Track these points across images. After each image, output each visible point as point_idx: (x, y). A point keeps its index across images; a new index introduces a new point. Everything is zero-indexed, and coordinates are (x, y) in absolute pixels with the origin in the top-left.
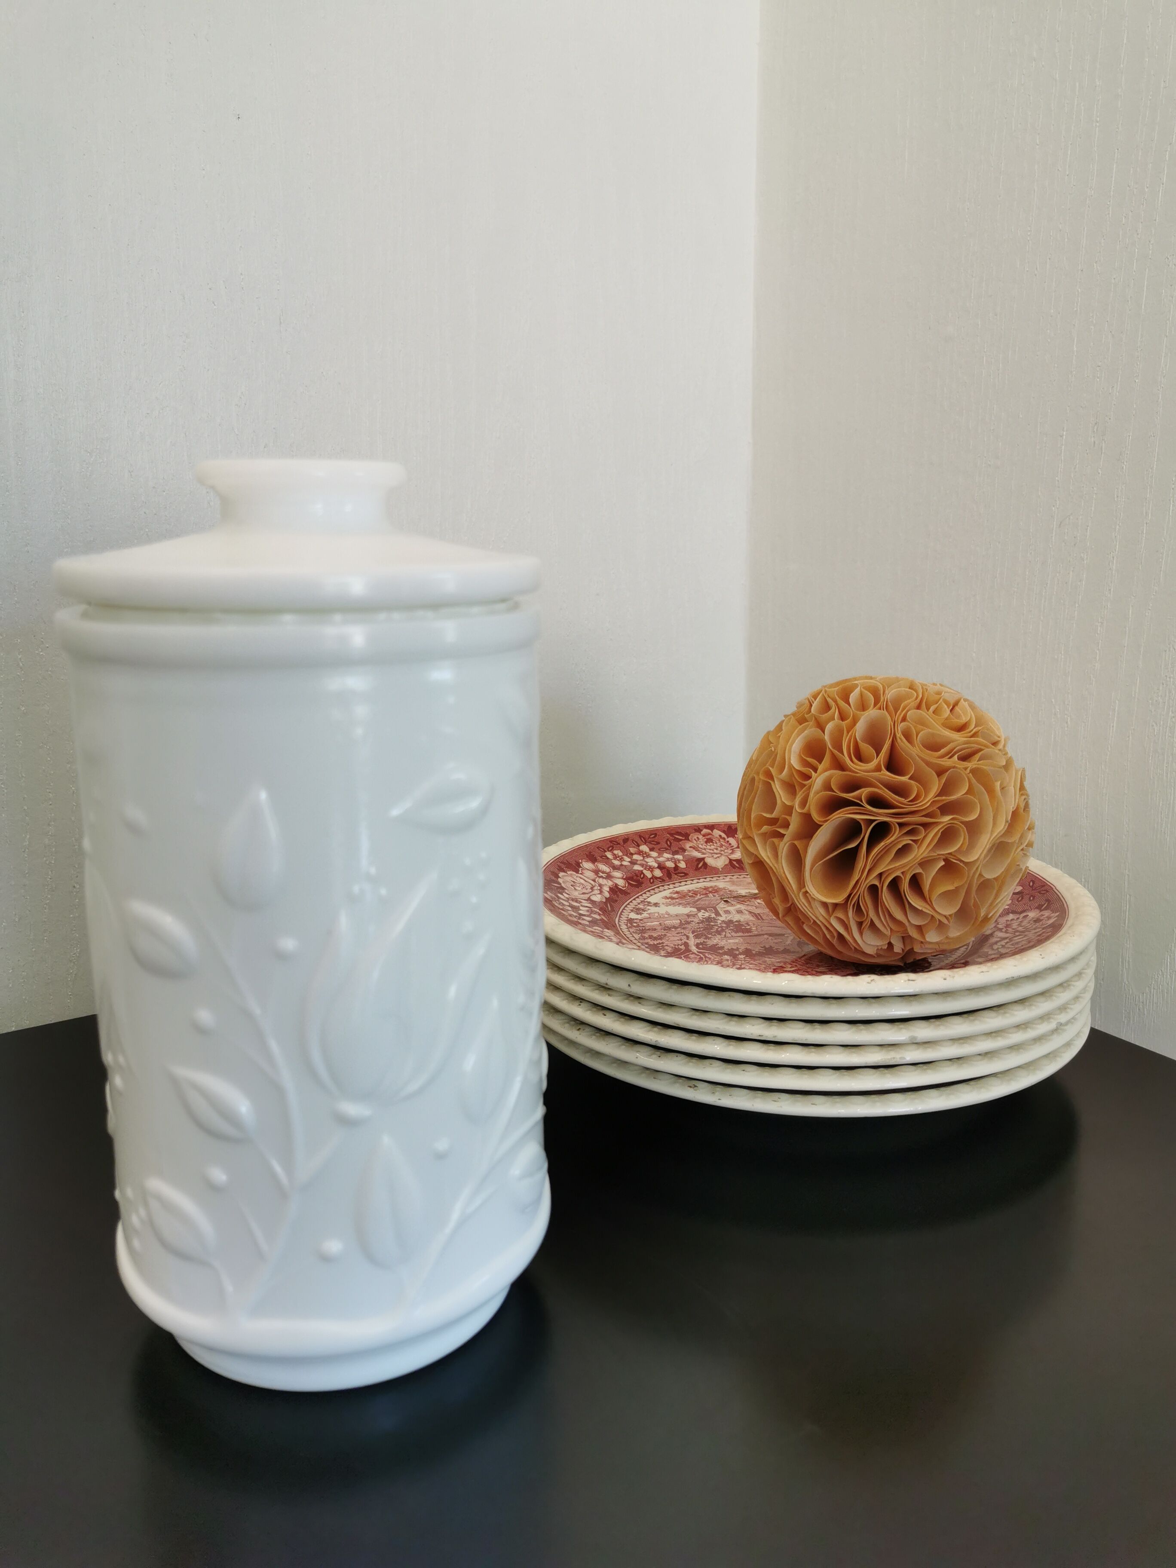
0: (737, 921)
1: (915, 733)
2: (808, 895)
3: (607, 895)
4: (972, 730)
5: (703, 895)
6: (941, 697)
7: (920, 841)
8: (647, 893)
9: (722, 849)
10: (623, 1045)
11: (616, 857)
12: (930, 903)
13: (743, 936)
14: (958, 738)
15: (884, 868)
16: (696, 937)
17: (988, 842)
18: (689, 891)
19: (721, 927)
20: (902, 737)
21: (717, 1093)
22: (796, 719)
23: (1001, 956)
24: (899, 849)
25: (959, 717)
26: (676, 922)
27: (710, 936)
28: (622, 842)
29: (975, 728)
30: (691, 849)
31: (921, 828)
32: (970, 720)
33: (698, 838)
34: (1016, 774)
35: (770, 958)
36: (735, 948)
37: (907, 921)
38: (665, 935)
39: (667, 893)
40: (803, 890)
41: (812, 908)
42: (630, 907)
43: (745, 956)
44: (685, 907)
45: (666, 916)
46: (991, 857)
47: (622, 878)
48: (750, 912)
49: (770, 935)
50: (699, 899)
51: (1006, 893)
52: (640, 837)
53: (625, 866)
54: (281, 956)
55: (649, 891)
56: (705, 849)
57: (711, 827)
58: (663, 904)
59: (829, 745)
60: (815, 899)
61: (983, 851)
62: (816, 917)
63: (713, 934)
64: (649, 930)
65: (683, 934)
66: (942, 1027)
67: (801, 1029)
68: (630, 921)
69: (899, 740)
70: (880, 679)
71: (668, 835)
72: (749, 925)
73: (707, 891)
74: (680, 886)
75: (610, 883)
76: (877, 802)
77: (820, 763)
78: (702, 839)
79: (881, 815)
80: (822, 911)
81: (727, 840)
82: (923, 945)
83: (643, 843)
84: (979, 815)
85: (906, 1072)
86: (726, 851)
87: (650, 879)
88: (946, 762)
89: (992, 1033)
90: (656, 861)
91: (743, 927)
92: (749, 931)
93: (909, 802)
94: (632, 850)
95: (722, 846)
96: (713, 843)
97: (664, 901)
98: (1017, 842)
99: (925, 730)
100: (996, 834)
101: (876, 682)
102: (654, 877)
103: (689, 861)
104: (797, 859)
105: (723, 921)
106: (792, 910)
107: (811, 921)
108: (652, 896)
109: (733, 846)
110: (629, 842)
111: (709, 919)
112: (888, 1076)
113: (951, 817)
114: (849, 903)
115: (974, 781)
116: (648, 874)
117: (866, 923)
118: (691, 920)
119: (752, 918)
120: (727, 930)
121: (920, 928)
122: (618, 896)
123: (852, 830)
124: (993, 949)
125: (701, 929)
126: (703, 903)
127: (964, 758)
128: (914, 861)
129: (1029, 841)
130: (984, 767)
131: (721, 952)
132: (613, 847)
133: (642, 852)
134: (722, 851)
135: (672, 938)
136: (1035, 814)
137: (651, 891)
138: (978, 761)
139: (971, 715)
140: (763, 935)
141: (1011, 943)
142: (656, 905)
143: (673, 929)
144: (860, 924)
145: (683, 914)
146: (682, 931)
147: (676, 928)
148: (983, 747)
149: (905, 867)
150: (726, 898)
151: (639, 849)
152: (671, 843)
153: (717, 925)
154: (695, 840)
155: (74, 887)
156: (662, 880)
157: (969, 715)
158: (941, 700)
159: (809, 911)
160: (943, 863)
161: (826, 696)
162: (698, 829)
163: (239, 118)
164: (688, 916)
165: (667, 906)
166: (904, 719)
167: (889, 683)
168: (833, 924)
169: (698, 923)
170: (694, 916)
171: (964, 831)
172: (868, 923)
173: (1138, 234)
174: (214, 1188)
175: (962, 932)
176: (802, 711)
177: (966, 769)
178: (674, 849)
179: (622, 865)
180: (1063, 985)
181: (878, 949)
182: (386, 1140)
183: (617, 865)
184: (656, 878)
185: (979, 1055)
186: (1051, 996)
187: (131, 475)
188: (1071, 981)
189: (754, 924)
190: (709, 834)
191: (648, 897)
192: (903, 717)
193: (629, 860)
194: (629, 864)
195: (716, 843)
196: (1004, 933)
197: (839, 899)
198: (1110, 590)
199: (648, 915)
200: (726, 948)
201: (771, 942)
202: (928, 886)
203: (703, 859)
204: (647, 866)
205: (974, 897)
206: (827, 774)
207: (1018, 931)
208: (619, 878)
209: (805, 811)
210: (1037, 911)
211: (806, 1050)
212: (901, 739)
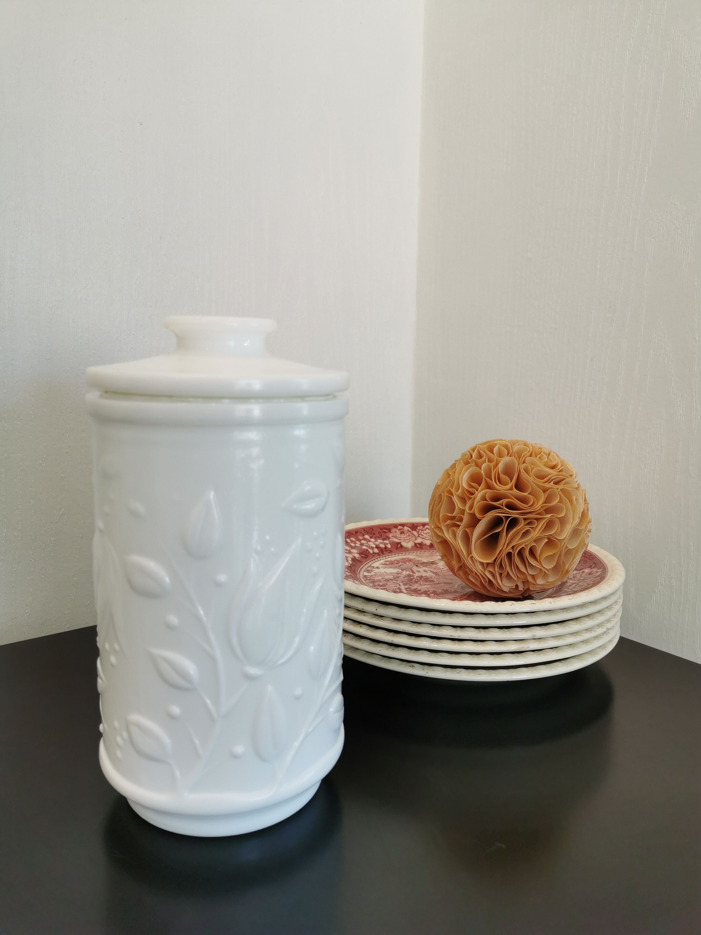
0: (425, 576)
1: (530, 469)
2: (473, 558)
3: (351, 562)
4: (559, 469)
5: (403, 562)
6: (542, 451)
7: (535, 528)
8: (371, 561)
9: (410, 537)
10: (372, 644)
11: (352, 541)
12: (540, 562)
13: (430, 584)
14: (553, 472)
15: (516, 542)
16: (405, 585)
17: (570, 528)
18: (395, 561)
19: (417, 579)
20: (524, 471)
21: (426, 670)
22: (463, 462)
23: (575, 592)
24: (524, 532)
25: (551, 461)
26: (391, 577)
27: (412, 584)
28: (354, 533)
29: (561, 467)
30: (393, 537)
31: (535, 520)
32: (558, 462)
33: (396, 531)
34: (582, 493)
35: (447, 595)
36: (427, 590)
37: (526, 572)
38: (387, 584)
39: (382, 561)
40: (470, 556)
41: (475, 565)
42: (364, 569)
43: (433, 595)
44: (394, 569)
45: (385, 574)
46: (571, 537)
47: (357, 553)
48: (432, 572)
49: (445, 583)
50: (401, 565)
51: (578, 557)
52: (364, 530)
53: (358, 546)
54: (218, 585)
55: (372, 560)
56: (400, 537)
57: (403, 525)
58: (381, 567)
59: (484, 475)
60: (476, 560)
61: (568, 533)
62: (477, 571)
63: (413, 583)
64: (377, 581)
65: (396, 583)
66: (549, 630)
67: (473, 632)
68: (365, 577)
69: (522, 473)
70: (508, 441)
71: (379, 530)
72: (432, 578)
73: (404, 561)
74: (389, 558)
75: (351, 556)
76: (511, 506)
77: (480, 486)
78: (398, 532)
79: (514, 514)
80: (480, 567)
81: (412, 532)
82: (535, 586)
83: (366, 534)
84: (565, 514)
85: (530, 655)
86: (412, 538)
87: (372, 554)
88: (547, 485)
89: (573, 633)
90: (374, 544)
91: (429, 579)
92: (433, 581)
93: (529, 506)
94: (360, 538)
95: (409, 536)
96: (405, 534)
97: (382, 566)
98: (584, 528)
99: (535, 468)
100: (574, 524)
101: (506, 442)
102: (374, 553)
103: (392, 544)
104: (467, 539)
105: (417, 576)
106: (463, 567)
107: (473, 573)
108: (374, 563)
109: (415, 536)
110: (359, 533)
111: (409, 575)
112: (520, 657)
113: (551, 515)
114: (496, 563)
115: (562, 495)
116: (371, 551)
117: (504, 574)
118: (400, 576)
119: (433, 575)
120: (420, 581)
121: (533, 576)
122: (356, 563)
123: (497, 522)
124: (569, 589)
125: (406, 581)
126: (404, 567)
127: (556, 483)
128: (532, 539)
129: (589, 529)
130: (567, 488)
131: (420, 592)
132: (350, 536)
133: (366, 539)
134: (410, 538)
135: (391, 586)
136: (591, 515)
137: (373, 560)
138: (563, 485)
139: (558, 460)
140: (441, 583)
141: (578, 586)
142: (378, 568)
143: (390, 581)
144: (501, 574)
145: (394, 573)
146: (396, 582)
147: (392, 580)
148: (566, 478)
149: (527, 542)
150: (417, 564)
151: (364, 537)
152: (381, 534)
153: (414, 578)
154: (394, 532)
155: (31, 561)
156: (378, 554)
157: (557, 460)
158: (542, 453)
159: (473, 567)
160: (547, 540)
161: (479, 449)
162: (395, 526)
163: (141, 124)
164: (398, 574)
165: (384, 568)
166: (524, 462)
167: (514, 443)
168: (487, 575)
169: (404, 577)
170: (401, 573)
171: (558, 523)
172: (505, 574)
173: (632, 208)
174: (172, 717)
175: (555, 579)
176: (466, 458)
177: (558, 489)
178: (383, 537)
179: (356, 546)
180: (609, 608)
181: (510, 589)
182: (270, 688)
183: (353, 546)
184: (376, 553)
185: (566, 645)
186: (603, 613)
187: (74, 321)
188: (613, 605)
189: (435, 578)
190: (402, 529)
191: (372, 564)
192: (523, 461)
193: (359, 543)
194: (360, 545)
195: (406, 534)
196: (573, 581)
197: (491, 561)
198: (619, 396)
199: (374, 573)
200: (422, 590)
201: (447, 587)
202: (539, 553)
203: (400, 543)
204: (370, 546)
205: (563, 559)
206: (484, 491)
207: (580, 580)
208: (355, 553)
209: (471, 512)
210: (589, 569)
211: (475, 643)
212: (523, 472)
